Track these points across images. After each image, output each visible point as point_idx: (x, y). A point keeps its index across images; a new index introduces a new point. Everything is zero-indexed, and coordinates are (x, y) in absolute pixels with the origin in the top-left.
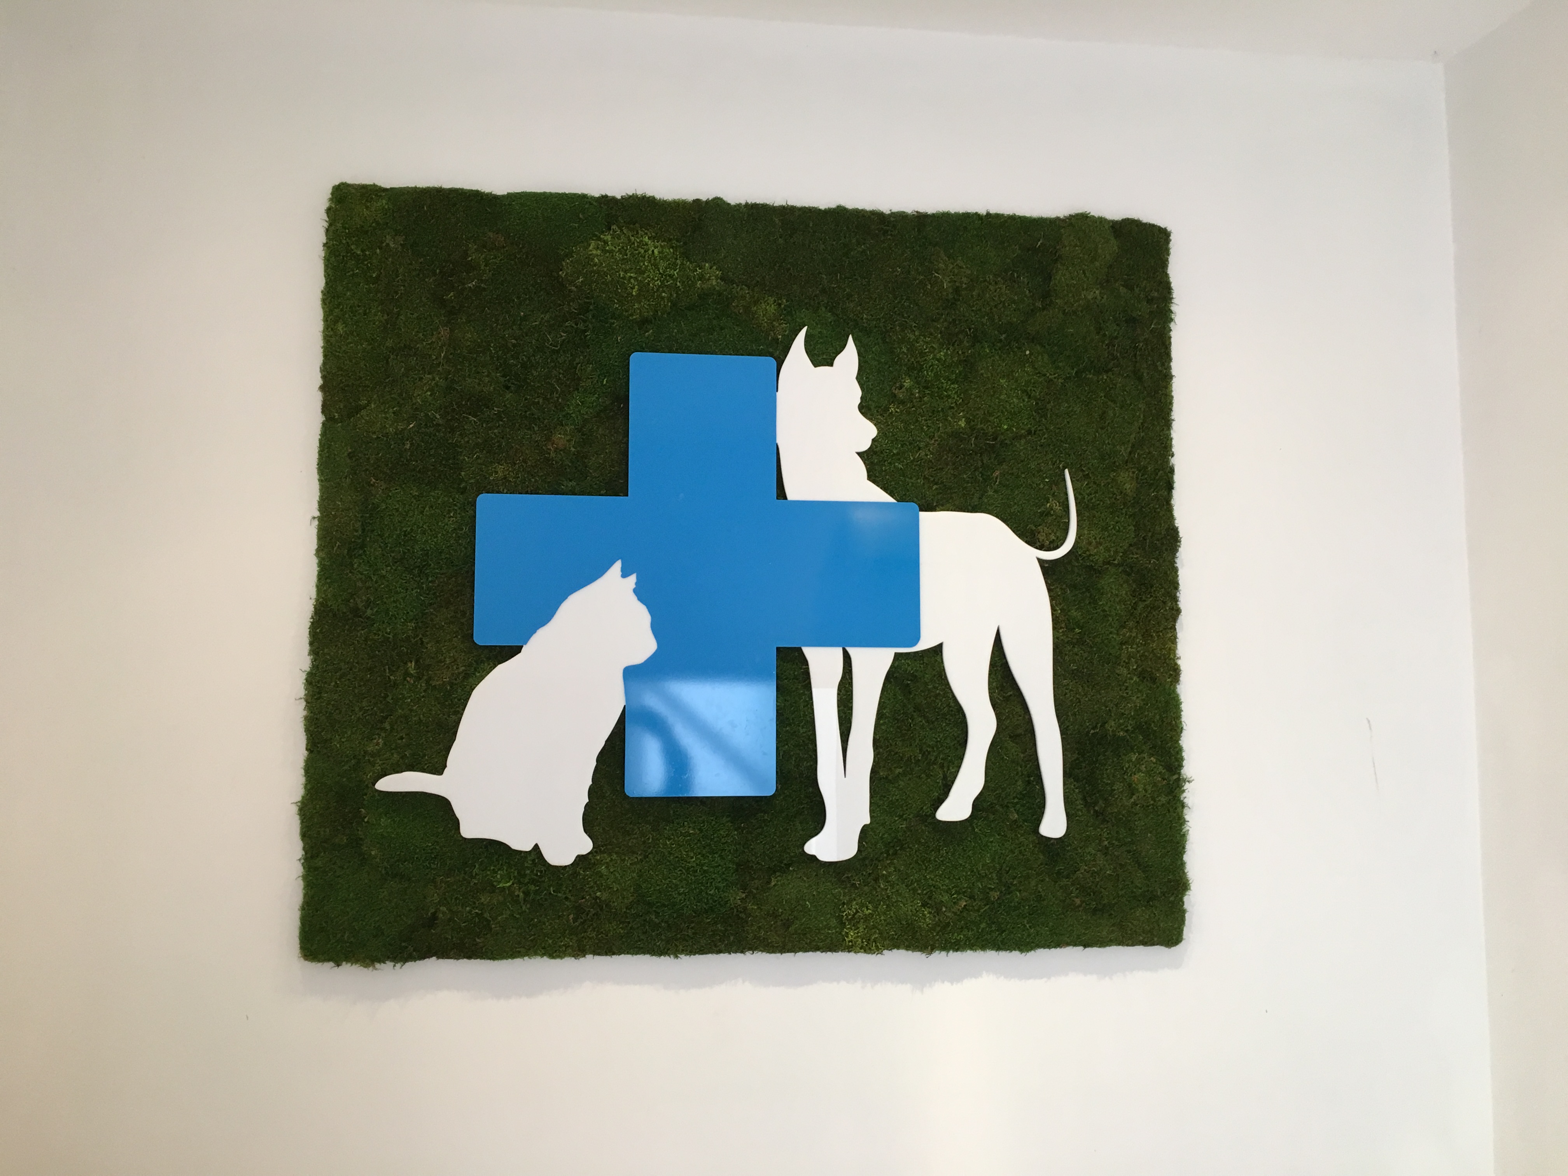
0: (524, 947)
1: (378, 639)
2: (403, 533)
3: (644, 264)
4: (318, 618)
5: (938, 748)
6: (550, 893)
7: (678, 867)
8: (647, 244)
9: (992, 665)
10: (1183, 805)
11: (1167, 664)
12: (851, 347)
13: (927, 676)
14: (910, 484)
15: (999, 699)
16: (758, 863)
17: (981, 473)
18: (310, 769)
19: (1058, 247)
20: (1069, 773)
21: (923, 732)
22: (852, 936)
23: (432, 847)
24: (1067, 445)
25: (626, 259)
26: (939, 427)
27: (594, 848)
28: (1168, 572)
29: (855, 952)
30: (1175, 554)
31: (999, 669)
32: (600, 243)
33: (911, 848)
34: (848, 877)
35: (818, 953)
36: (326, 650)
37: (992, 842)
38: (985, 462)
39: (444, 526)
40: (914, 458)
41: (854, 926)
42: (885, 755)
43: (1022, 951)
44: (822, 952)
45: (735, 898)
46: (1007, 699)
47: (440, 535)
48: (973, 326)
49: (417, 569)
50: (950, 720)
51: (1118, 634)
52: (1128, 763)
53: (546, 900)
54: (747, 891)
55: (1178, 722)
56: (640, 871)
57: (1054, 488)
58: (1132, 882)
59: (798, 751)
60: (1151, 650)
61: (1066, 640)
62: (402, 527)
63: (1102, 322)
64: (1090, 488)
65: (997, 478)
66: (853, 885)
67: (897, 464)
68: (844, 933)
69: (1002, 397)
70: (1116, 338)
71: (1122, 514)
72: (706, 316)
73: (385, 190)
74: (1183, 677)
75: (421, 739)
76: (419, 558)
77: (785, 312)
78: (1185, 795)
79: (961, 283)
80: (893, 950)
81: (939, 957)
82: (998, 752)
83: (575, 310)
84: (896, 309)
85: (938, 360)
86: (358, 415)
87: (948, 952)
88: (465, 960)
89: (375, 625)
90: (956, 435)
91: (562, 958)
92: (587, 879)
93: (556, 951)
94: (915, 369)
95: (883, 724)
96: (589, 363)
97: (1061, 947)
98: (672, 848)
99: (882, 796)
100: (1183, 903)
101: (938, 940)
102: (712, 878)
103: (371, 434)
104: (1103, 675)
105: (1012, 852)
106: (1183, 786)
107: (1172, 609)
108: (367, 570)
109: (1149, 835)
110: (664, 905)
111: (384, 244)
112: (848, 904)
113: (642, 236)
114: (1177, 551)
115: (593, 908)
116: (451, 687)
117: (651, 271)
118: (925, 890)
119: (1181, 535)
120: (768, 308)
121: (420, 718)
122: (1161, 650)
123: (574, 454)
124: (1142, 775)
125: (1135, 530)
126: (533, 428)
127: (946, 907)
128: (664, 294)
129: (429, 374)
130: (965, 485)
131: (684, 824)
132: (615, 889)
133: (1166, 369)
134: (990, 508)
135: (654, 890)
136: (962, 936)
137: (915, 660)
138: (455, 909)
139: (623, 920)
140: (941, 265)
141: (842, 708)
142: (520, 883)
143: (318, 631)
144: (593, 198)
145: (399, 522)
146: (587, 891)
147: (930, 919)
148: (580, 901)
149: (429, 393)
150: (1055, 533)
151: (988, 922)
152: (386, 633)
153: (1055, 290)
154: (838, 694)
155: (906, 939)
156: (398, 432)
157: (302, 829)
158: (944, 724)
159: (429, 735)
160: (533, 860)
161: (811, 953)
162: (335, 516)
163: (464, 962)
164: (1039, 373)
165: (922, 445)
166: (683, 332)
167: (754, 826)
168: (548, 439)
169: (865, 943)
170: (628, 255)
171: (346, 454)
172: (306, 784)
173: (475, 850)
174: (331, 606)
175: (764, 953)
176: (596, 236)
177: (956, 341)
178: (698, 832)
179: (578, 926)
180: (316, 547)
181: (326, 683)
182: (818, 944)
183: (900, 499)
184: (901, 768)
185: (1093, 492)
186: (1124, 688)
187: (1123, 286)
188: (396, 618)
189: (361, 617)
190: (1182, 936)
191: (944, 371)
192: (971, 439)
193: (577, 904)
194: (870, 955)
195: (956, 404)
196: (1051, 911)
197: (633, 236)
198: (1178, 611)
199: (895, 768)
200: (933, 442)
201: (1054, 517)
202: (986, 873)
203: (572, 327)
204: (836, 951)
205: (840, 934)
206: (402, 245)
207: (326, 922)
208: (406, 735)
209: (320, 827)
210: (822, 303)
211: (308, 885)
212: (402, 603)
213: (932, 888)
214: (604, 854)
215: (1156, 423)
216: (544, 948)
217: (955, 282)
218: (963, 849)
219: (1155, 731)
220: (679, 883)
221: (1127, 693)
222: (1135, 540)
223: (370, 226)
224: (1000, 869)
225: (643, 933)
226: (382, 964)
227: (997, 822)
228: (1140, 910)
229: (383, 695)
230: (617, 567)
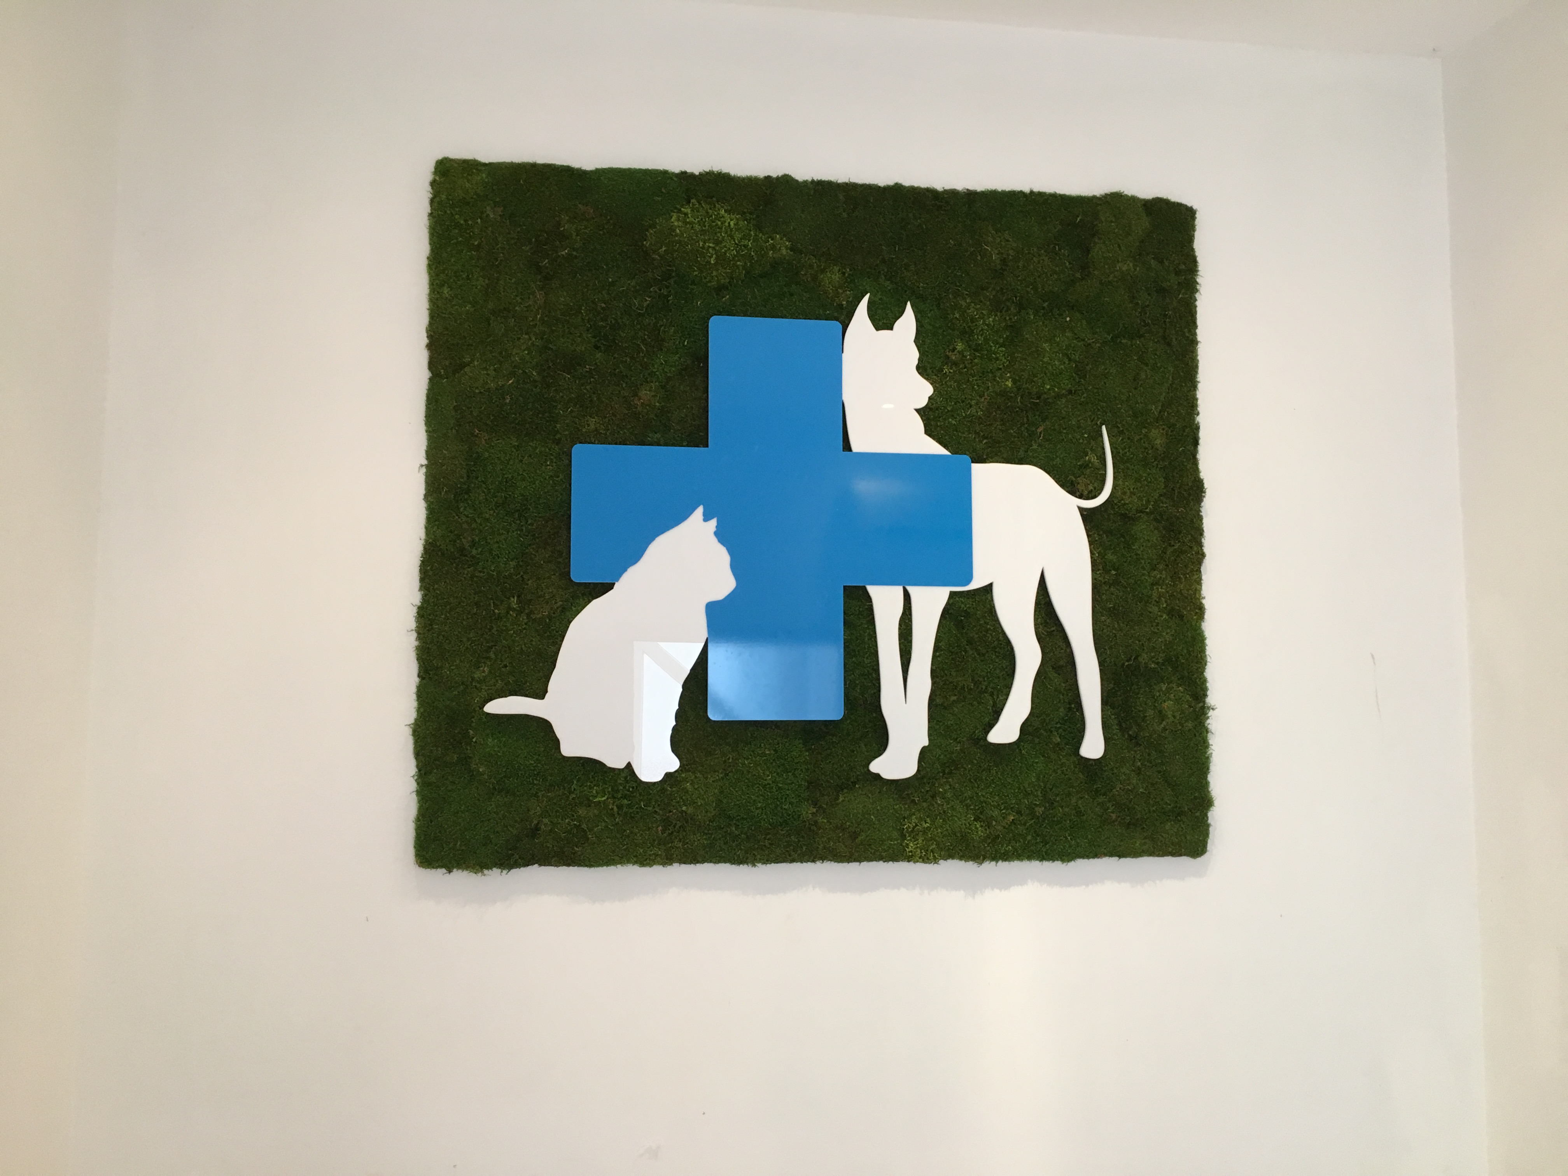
0: (618, 856)
1: (484, 576)
2: (505, 480)
3: (721, 235)
4: (428, 557)
5: (988, 678)
6: (641, 807)
7: (756, 784)
8: (723, 217)
9: (1037, 604)
10: (1207, 731)
11: (1194, 603)
12: (909, 311)
13: (979, 612)
14: (963, 439)
15: (1043, 633)
16: (828, 781)
17: (1026, 428)
18: (422, 694)
19: (1095, 223)
20: (1106, 701)
21: (975, 663)
22: (912, 847)
23: (535, 765)
24: (1104, 404)
25: (704, 230)
26: (988, 387)
27: (680, 767)
28: (1195, 520)
29: (915, 862)
30: (1200, 504)
31: (1043, 605)
32: (681, 215)
33: (965, 768)
34: (907, 794)
35: (881, 862)
36: (436, 586)
37: (1037, 763)
38: (1030, 419)
39: (542, 474)
40: (966, 415)
41: (913, 838)
42: (941, 684)
43: (1063, 861)
44: (884, 862)
45: (807, 812)
46: (1050, 633)
47: (538, 481)
48: (1019, 294)
49: (517, 513)
50: (999, 653)
51: (1149, 576)
52: (1159, 692)
53: (638, 813)
54: (817, 806)
55: (1203, 655)
56: (722, 787)
57: (1092, 442)
58: (1162, 800)
59: (863, 680)
60: (1179, 590)
61: (1104, 581)
62: (504, 475)
63: (1135, 291)
64: (1124, 443)
65: (1041, 433)
66: (913, 801)
67: (950, 420)
68: (904, 844)
69: (1045, 360)
70: (1148, 306)
71: (1153, 466)
72: (778, 283)
73: (485, 165)
74: (1208, 615)
75: (523, 667)
76: (518, 502)
77: (848, 280)
78: (1208, 721)
79: (1008, 255)
80: (948, 860)
81: (989, 867)
82: (1043, 681)
83: (659, 276)
84: (949, 278)
85: (987, 325)
86: (462, 372)
87: (997, 862)
88: (565, 868)
89: (480, 564)
90: (1004, 393)
91: (651, 866)
92: (674, 795)
93: (646, 859)
94: (966, 334)
95: (939, 656)
96: (671, 326)
97: (1099, 858)
98: (750, 767)
99: (938, 721)
100: (1208, 818)
101: (989, 851)
102: (786, 794)
103: (474, 389)
104: (1137, 613)
105: (1055, 771)
106: (1207, 714)
107: (1198, 553)
108: (472, 514)
109: (1177, 757)
110: (743, 819)
111: (485, 215)
112: (907, 818)
113: (719, 210)
114: (1202, 501)
115: (679, 820)
116: (549, 620)
117: (728, 241)
118: (977, 806)
119: (1206, 486)
120: (833, 277)
121: (522, 649)
122: (1188, 590)
123: (659, 409)
124: (1172, 702)
125: (1165, 482)
126: (622, 384)
127: (996, 821)
128: (738, 263)
129: (526, 334)
130: (1012, 439)
131: (760, 745)
132: (699, 804)
133: (1191, 335)
134: (1035, 461)
135: (735, 805)
136: (1010, 848)
137: (968, 598)
138: (555, 820)
139: (706, 832)
140: (990, 239)
141: (903, 641)
142: (614, 798)
144: (673, 173)
145: (501, 470)
146: (674, 806)
147: (982, 832)
148: (668, 815)
149: (526, 352)
150: (1093, 484)
151: (1034, 835)
152: (491, 571)
153: (1093, 262)
154: (899, 629)
155: (960, 850)
156: (499, 388)
157: (415, 748)
158: (994, 656)
159: (532, 663)
160: (626, 778)
161: (874, 863)
162: (442, 465)
164: (1079, 337)
165: (973, 402)
166: (756, 298)
167: (823, 747)
168: (635, 394)
169: (924, 853)
170: (707, 227)
171: (451, 408)
172: (419, 708)
173: (573, 768)
174: (440, 545)
175: (832, 862)
176: (676, 208)
177: (1003, 308)
178: (774, 753)
179: (666, 837)
180: (424, 492)
181: (437, 616)
182: (882, 854)
183: (954, 452)
184: (956, 695)
185: (1127, 446)
186: (1155, 624)
187: (1154, 258)
188: (499, 557)
189: (466, 556)
190: (1206, 848)
191: (993, 335)
192: (1017, 398)
193: (664, 817)
194: (927, 865)
195: (1004, 366)
196: (1090, 825)
197: (710, 209)
198: (1203, 555)
199: (949, 696)
200: (983, 400)
201: (1092, 469)
202: (1031, 791)
203: (656, 292)
204: (897, 861)
205: (901, 845)
206: (500, 215)
207: (440, 832)
208: (509, 663)
209: (432, 747)
210: (882, 272)
211: (422, 799)
212: (505, 544)
213: (984, 804)
214: (690, 771)
215: (1184, 384)
216: (636, 856)
217: (1002, 254)
218: (1011, 769)
219: (1183, 663)
220: (756, 798)
221: (1158, 629)
222: (1165, 491)
223: (472, 198)
224: (1045, 787)
225: (725, 844)
226: (490, 870)
227: (1041, 745)
228: (1169, 824)
229: (488, 627)
230: (699, 511)
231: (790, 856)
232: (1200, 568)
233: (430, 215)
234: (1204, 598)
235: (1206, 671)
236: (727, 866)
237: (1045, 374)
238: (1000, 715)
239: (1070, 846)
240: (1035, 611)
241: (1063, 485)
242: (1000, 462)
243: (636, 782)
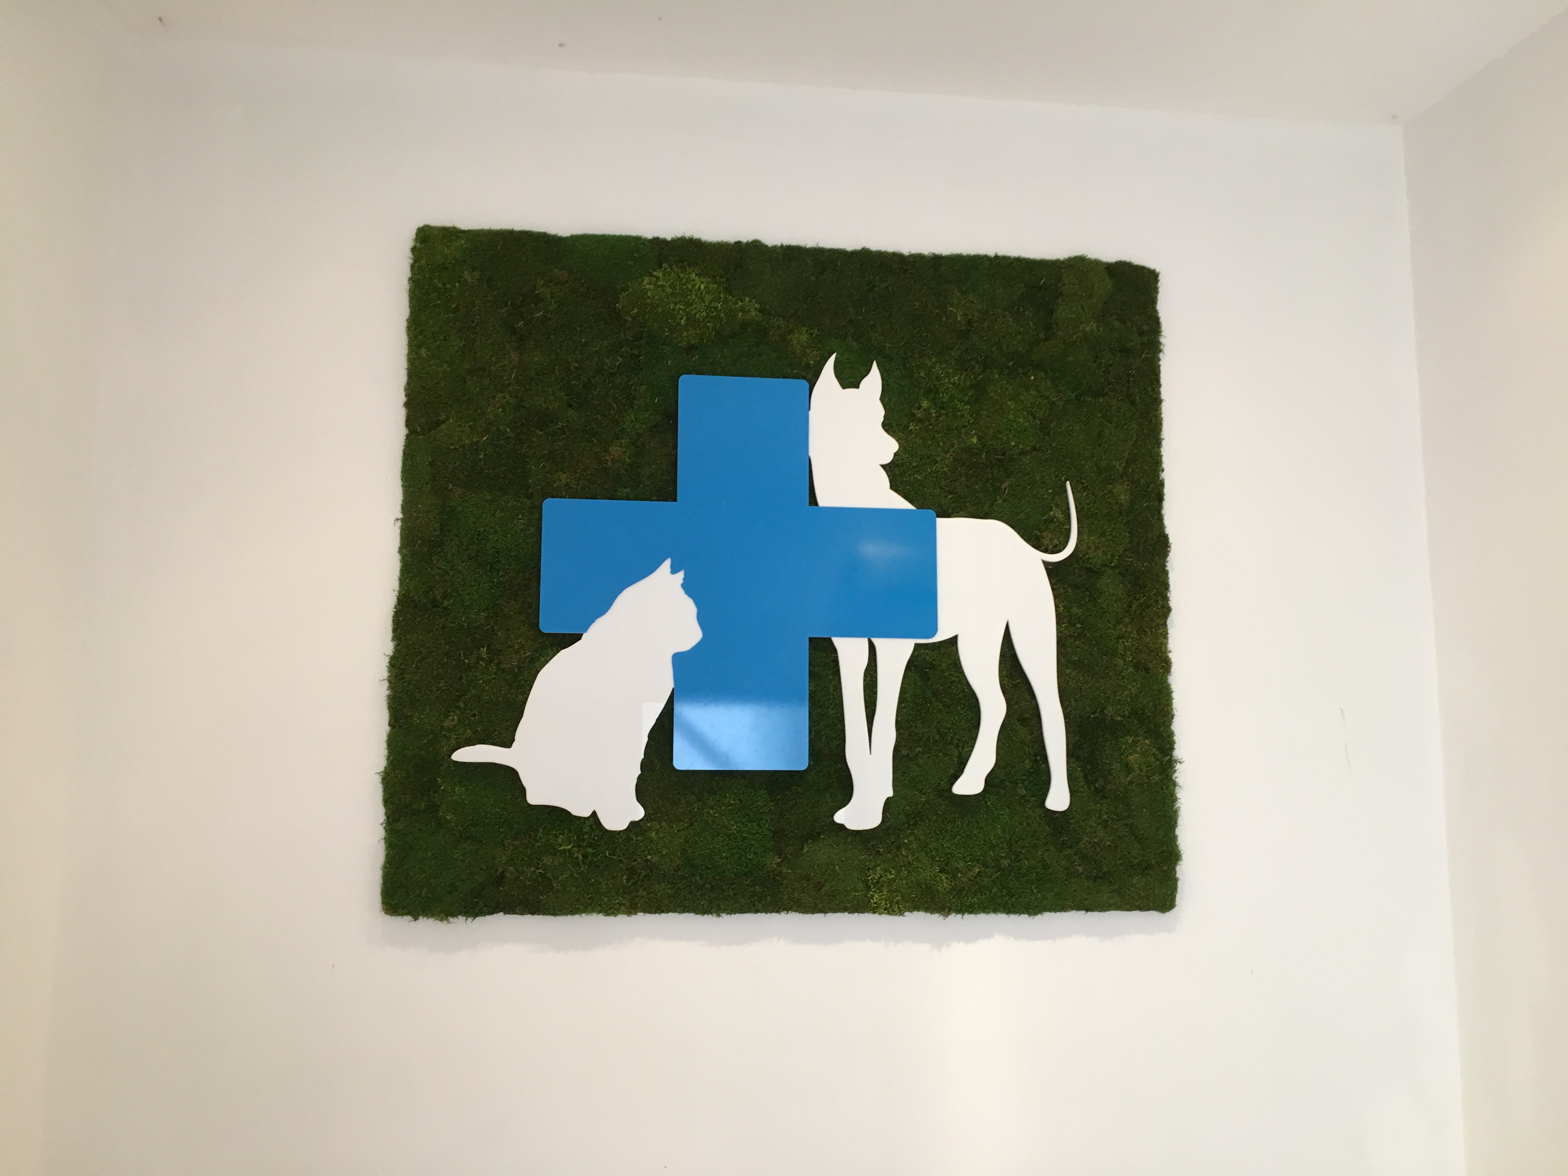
0: (582, 905)
1: (455, 627)
2: (477, 533)
3: (691, 297)
4: (401, 608)
5: (953, 730)
6: (606, 856)
7: (721, 834)
8: (694, 280)
9: (1002, 656)
10: (1175, 784)
11: (1159, 657)
12: (875, 371)
13: (944, 664)
14: (928, 494)
15: (1008, 686)
16: (792, 832)
17: (991, 484)
18: (393, 743)
19: (1059, 285)
21: (941, 715)
22: (877, 898)
23: (501, 813)
24: (1068, 460)
25: (675, 293)
26: (954, 443)
28: (1160, 575)
29: (880, 914)
30: (1166, 559)
31: (1008, 659)
32: (653, 279)
33: (929, 819)
34: (873, 845)
35: (846, 914)
36: (408, 636)
37: (1002, 815)
38: (995, 474)
39: (513, 527)
40: (931, 471)
41: (878, 889)
42: (906, 735)
43: (1030, 914)
44: (849, 913)
45: (772, 863)
46: (1015, 686)
47: (510, 535)
48: (983, 354)
49: (489, 565)
50: (964, 705)
51: (1115, 629)
52: (1125, 745)
53: (602, 862)
54: (782, 857)
55: (1169, 708)
56: (687, 837)
57: (1057, 498)
58: (1129, 853)
59: (828, 731)
60: (1144, 644)
61: (1068, 634)
62: (476, 528)
63: (1098, 351)
64: (1089, 498)
65: (1005, 489)
66: (878, 852)
67: (916, 476)
68: (869, 896)
69: (1011, 417)
70: (1111, 365)
71: (1118, 522)
72: (747, 343)
73: (464, 232)
74: (1174, 669)
75: (492, 717)
76: (490, 555)
77: (816, 341)
78: (1176, 775)
79: (973, 316)
80: (914, 912)
81: (954, 919)
82: (1008, 733)
83: (631, 337)
84: (915, 338)
85: (953, 384)
86: (438, 429)
87: (963, 915)
88: (530, 916)
89: (451, 615)
90: (969, 450)
91: (616, 915)
92: (639, 844)
93: (610, 909)
94: (932, 392)
95: (904, 708)
96: (642, 384)
97: (1066, 911)
98: (715, 817)
99: (903, 772)
100: (1176, 872)
101: (954, 903)
102: (751, 844)
103: (449, 445)
104: (1102, 666)
105: (1021, 823)
106: (1175, 767)
107: (1163, 607)
108: (444, 566)
109: (1144, 810)
110: (707, 868)
111: (463, 279)
112: (873, 870)
113: (690, 273)
114: (1167, 556)
115: (643, 870)
116: (519, 671)
117: (698, 303)
118: (942, 857)
119: (1171, 541)
120: (801, 337)
121: (490, 698)
122: (1154, 644)
123: (629, 465)
124: (1138, 755)
125: (1129, 537)
126: (593, 441)
127: (961, 874)
128: (708, 324)
129: (501, 393)
130: (977, 495)
131: (725, 795)
132: (664, 853)
133: (1156, 394)
134: (1000, 515)
135: (699, 854)
136: (976, 900)
137: (933, 650)
138: (520, 869)
139: (671, 881)
140: (955, 301)
142: (579, 846)
143: (401, 619)
144: (646, 239)
145: (474, 523)
146: (639, 855)
147: (947, 884)
148: (632, 864)
149: (501, 410)
150: (1058, 539)
151: (1000, 887)
152: (462, 621)
153: (1056, 323)
155: (926, 902)
156: (473, 444)
157: (384, 796)
158: (959, 708)
159: (499, 712)
160: (591, 826)
161: (839, 914)
162: (417, 518)
163: (528, 918)
164: (1043, 396)
165: (938, 459)
166: (725, 357)
167: (788, 798)
168: (606, 451)
169: (889, 905)
170: (678, 290)
171: (427, 463)
172: (389, 756)
173: (539, 817)
174: (412, 597)
175: (797, 913)
176: (649, 272)
177: (968, 367)
178: (739, 802)
179: (631, 886)
180: (399, 545)
181: (407, 665)
182: (847, 905)
183: (919, 506)
184: (921, 747)
185: (1092, 501)
186: (1120, 677)
187: (1118, 320)
188: (470, 608)
189: (438, 607)
190: (1175, 902)
191: (958, 393)
192: (982, 454)
193: (630, 867)
194: (893, 917)
195: (969, 423)
196: (1056, 877)
197: (682, 273)
198: (1169, 610)
199: (915, 747)
200: (948, 456)
201: (1057, 524)
202: (997, 843)
203: (628, 352)
204: (863, 912)
205: (866, 896)
206: (478, 279)
207: (406, 879)
208: (478, 712)
209: (401, 794)
210: (849, 333)
211: (390, 846)
212: (476, 595)
213: (949, 856)
214: (654, 821)
215: (1148, 441)
216: (600, 905)
217: (967, 315)
218: (976, 820)
219: (1149, 716)
220: (721, 848)
221: (1124, 682)
222: (1130, 545)
223: (450, 263)
224: (1011, 839)
225: (689, 893)
226: (455, 918)
227: (1007, 797)
228: (1137, 878)
229: (458, 676)
230: (667, 564)
231: (754, 906)
232: (1166, 622)
233: (410, 279)
234: (1170, 652)
235: (1173, 724)
236: (692, 915)
237: (1010, 430)
238: (965, 767)
239: (1037, 899)
240: (1000, 664)
241: (1028, 540)
242: (965, 517)
243: (601, 831)
